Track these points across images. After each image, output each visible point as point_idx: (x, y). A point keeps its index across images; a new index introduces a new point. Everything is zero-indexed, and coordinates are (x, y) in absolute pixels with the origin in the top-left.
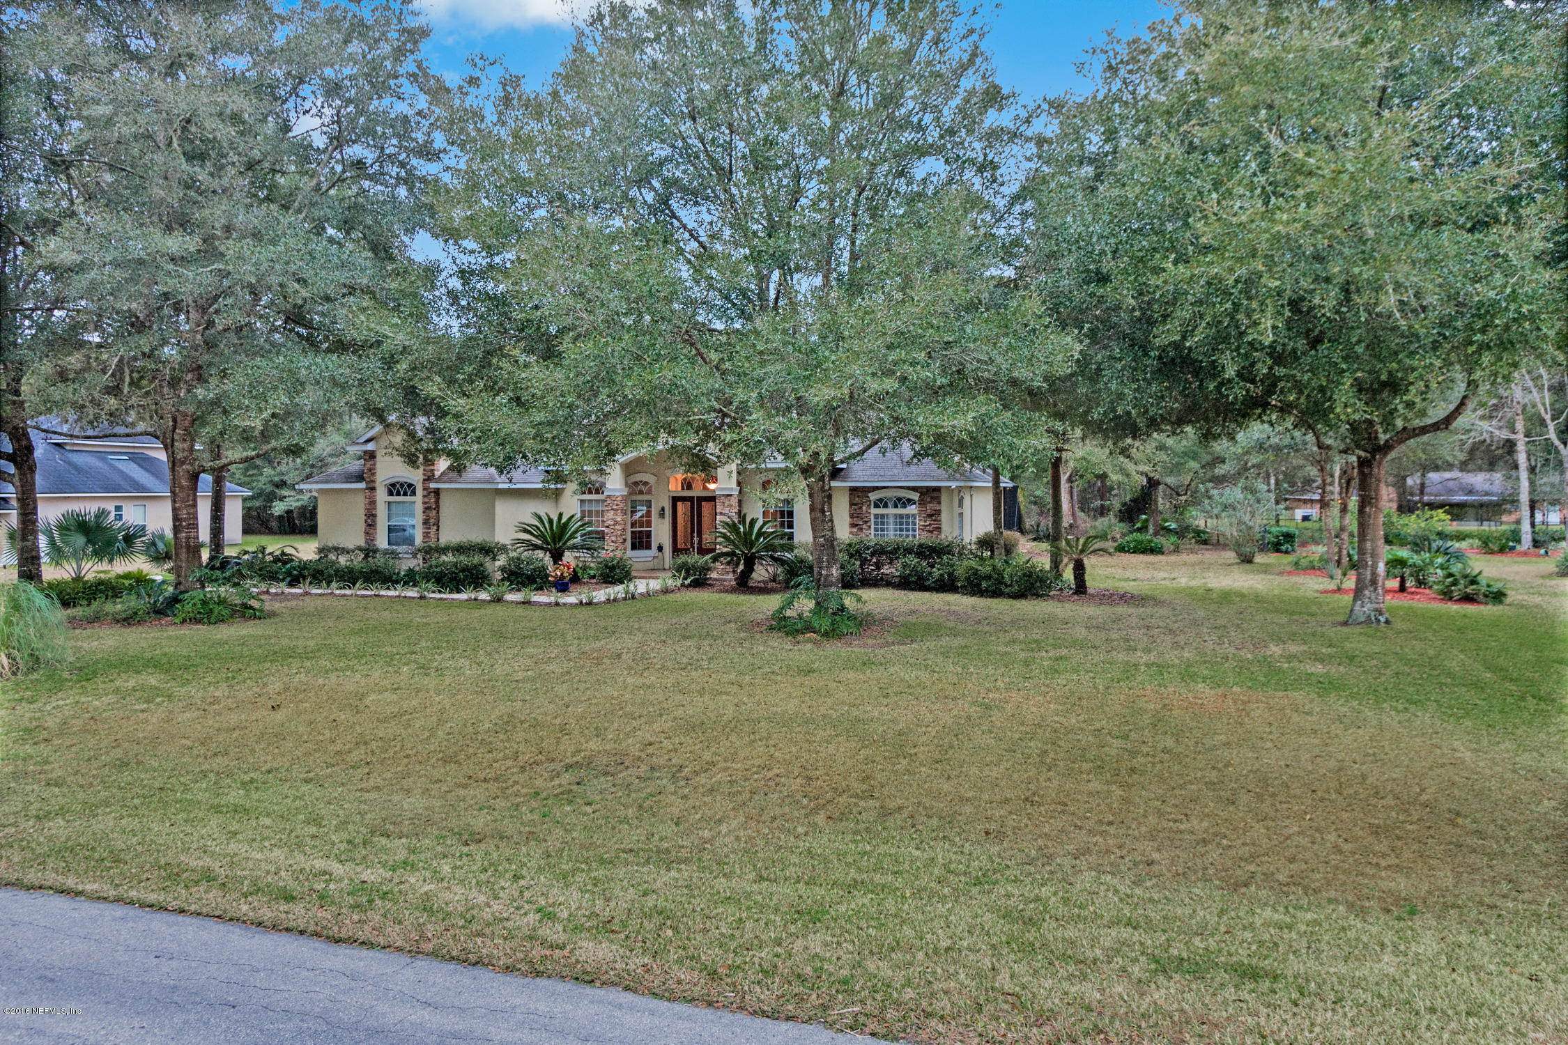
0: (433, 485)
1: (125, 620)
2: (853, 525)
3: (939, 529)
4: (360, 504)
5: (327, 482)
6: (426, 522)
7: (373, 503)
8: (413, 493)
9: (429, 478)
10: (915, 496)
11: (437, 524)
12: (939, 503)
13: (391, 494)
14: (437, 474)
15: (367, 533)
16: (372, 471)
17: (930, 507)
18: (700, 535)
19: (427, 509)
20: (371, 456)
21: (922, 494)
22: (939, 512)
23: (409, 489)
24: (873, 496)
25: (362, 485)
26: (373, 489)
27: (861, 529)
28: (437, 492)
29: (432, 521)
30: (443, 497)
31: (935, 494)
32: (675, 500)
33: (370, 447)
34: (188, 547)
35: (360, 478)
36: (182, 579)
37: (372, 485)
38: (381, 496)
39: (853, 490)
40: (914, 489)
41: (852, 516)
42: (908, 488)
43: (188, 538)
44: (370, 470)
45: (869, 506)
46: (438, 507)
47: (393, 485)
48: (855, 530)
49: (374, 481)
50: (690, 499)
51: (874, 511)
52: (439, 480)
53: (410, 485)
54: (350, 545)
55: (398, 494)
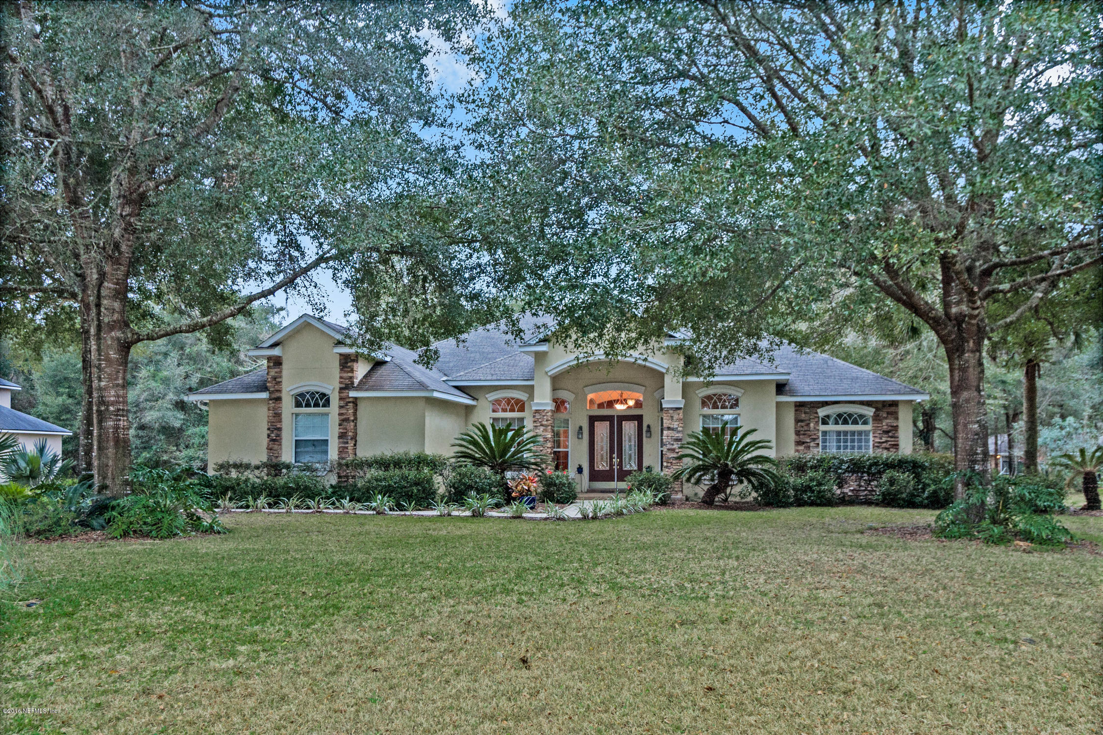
0: (353, 394)
1: (39, 533)
2: (799, 443)
3: (896, 446)
4: (263, 415)
5: (220, 392)
6: (342, 436)
7: (278, 416)
8: (327, 404)
9: (347, 386)
10: (870, 412)
11: (354, 438)
12: (897, 419)
13: (298, 405)
14: (356, 382)
15: (270, 449)
16: (277, 380)
17: (885, 424)
18: (620, 456)
19: (343, 421)
20: (276, 362)
21: (877, 409)
22: (896, 428)
23: (323, 400)
24: (822, 412)
25: (264, 395)
26: (279, 399)
27: (809, 447)
28: (355, 401)
29: (347, 437)
30: (362, 408)
31: (892, 409)
32: (593, 420)
33: (276, 352)
34: (117, 441)
35: (263, 388)
36: (108, 482)
37: (277, 395)
38: (287, 406)
39: (799, 406)
40: (869, 404)
41: (797, 433)
42: (862, 403)
43: (116, 428)
44: (275, 378)
45: (817, 422)
46: (356, 419)
47: (302, 395)
48: (801, 448)
49: (280, 391)
50: (609, 418)
51: (822, 428)
52: (359, 388)
53: (323, 395)
54: (255, 462)
55: (308, 405)
